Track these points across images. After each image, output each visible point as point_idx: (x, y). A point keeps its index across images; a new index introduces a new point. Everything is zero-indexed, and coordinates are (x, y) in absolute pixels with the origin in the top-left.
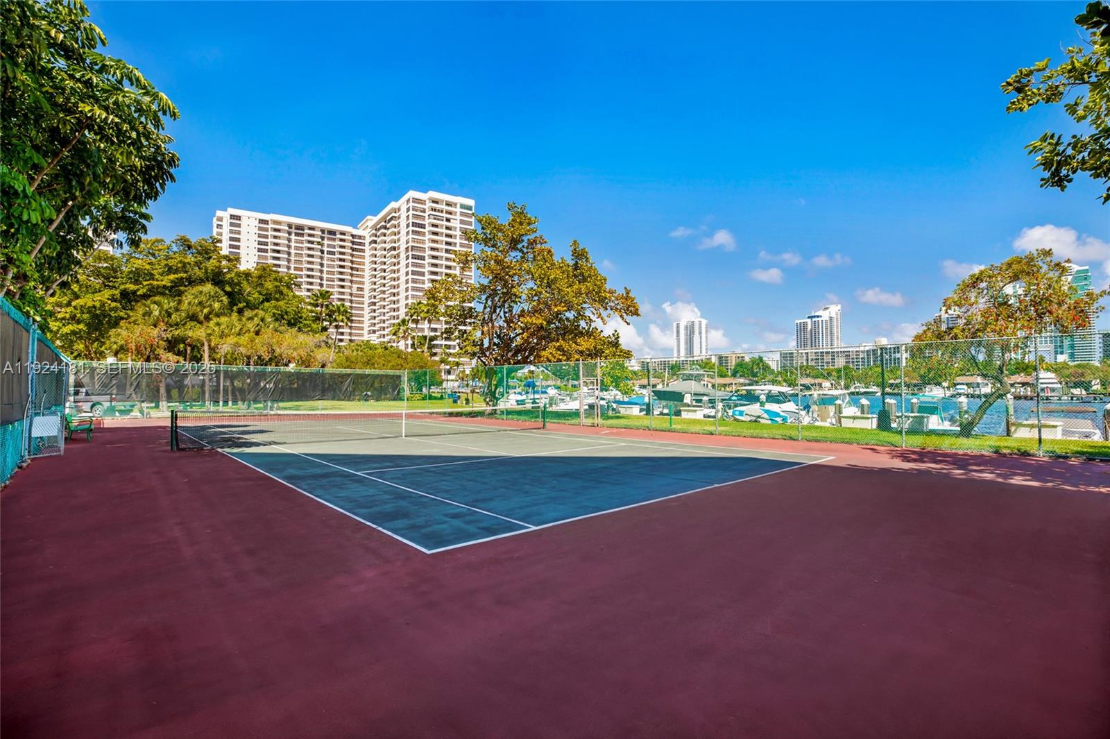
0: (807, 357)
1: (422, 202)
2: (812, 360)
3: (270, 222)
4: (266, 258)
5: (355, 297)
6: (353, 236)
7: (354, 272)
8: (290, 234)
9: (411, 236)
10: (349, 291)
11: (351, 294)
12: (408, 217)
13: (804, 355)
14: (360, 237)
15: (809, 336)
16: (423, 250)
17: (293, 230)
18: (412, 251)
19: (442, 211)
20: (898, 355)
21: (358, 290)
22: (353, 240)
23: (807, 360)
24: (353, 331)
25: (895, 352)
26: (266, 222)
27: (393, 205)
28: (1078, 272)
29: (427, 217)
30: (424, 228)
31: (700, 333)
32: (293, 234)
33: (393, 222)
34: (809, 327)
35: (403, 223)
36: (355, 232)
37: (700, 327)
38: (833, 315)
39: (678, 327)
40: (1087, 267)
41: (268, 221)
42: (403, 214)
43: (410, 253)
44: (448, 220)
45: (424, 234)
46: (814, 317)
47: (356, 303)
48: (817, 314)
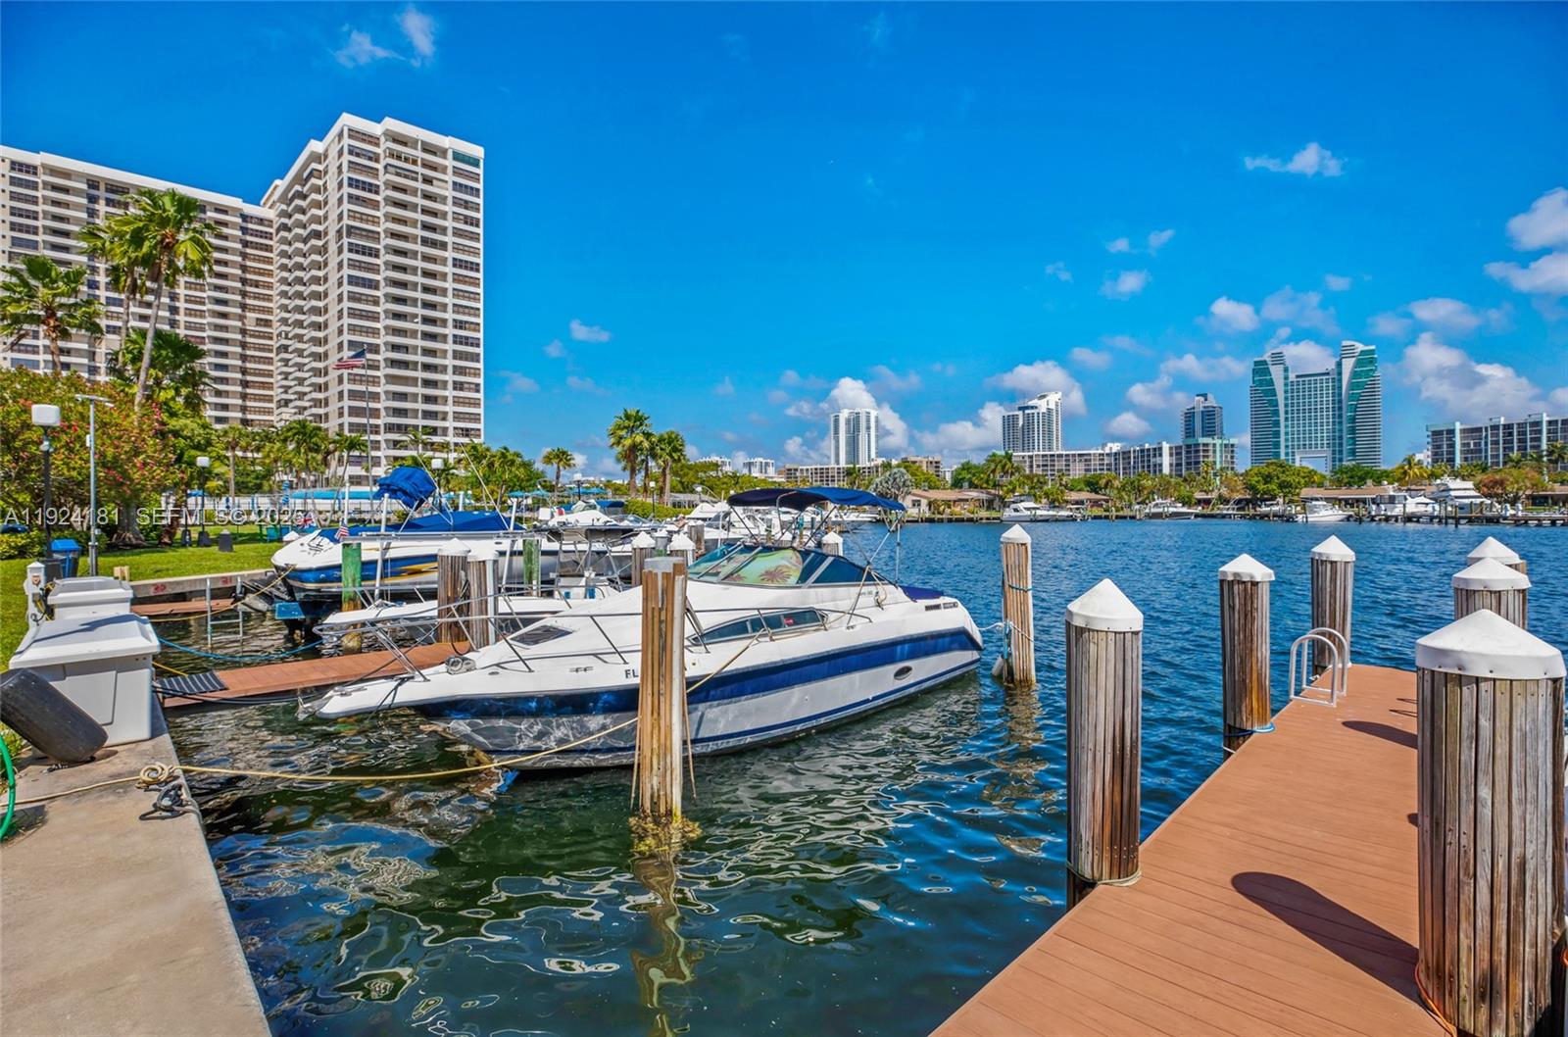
0: (1031, 462)
1: (373, 140)
2: (1038, 466)
3: (40, 170)
4: (34, 245)
5: (251, 336)
6: (245, 218)
7: (249, 289)
8: (93, 199)
9: (346, 206)
10: (239, 324)
11: (243, 332)
12: (340, 167)
13: (1027, 459)
14: (261, 221)
15: (1020, 435)
16: (374, 236)
17: (102, 193)
18: (348, 236)
19: (415, 162)
20: (1158, 460)
21: (257, 325)
22: (244, 225)
23: (1031, 466)
24: (249, 404)
25: (1155, 456)
26: (32, 169)
27: (315, 146)
28: (1363, 353)
29: (381, 171)
30: (377, 193)
31: (868, 428)
32: (102, 202)
33: (313, 181)
34: (1021, 423)
35: (332, 181)
36: (250, 209)
37: (868, 421)
38: (1052, 406)
39: (837, 421)
40: (1373, 347)
41: (35, 168)
42: (332, 162)
43: (345, 241)
44: (428, 181)
45: (375, 205)
46: (1027, 408)
47: (255, 349)
48: (1031, 403)
